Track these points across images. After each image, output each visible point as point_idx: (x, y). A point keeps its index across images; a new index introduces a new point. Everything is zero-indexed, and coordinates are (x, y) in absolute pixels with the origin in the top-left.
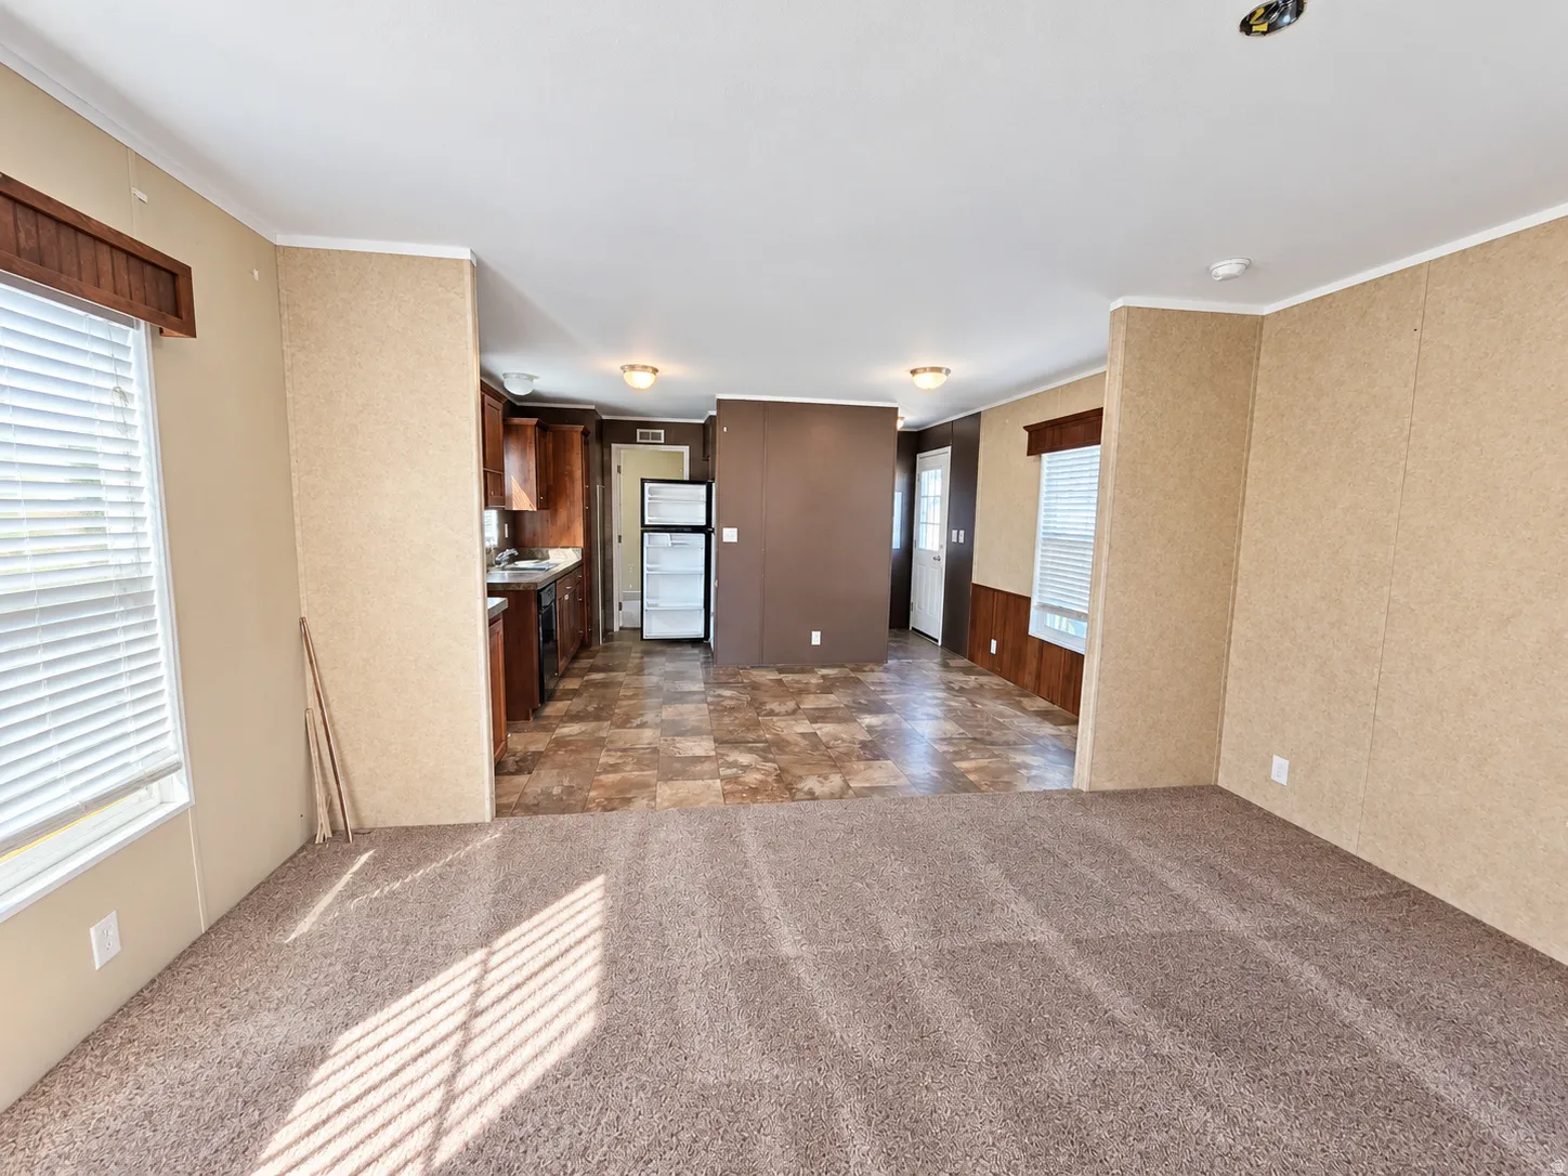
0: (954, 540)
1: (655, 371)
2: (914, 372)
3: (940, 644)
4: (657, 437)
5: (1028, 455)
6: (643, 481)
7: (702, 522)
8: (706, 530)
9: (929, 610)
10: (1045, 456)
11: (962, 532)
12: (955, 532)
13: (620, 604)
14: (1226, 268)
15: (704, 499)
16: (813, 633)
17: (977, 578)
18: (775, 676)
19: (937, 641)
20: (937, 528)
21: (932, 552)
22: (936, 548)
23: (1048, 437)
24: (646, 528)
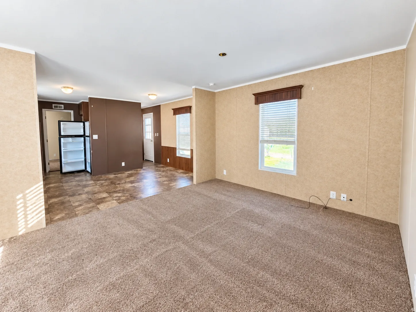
0: (156, 135)
1: (72, 88)
2: (149, 95)
3: (154, 162)
4: (61, 107)
5: (174, 115)
6: (59, 122)
7: (82, 134)
8: (84, 136)
9: (150, 154)
10: (177, 116)
11: (158, 134)
12: (156, 134)
13: (49, 163)
14: (211, 84)
15: (83, 127)
16: (122, 163)
17: (163, 144)
18: (114, 176)
19: (153, 162)
20: (150, 133)
21: (149, 139)
22: (151, 138)
23: (177, 111)
24: (61, 136)
